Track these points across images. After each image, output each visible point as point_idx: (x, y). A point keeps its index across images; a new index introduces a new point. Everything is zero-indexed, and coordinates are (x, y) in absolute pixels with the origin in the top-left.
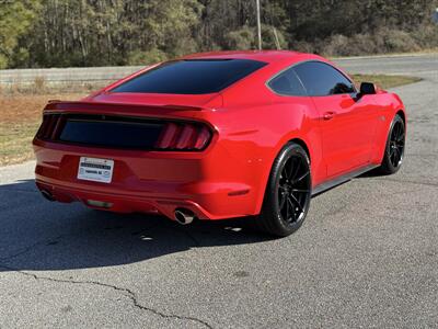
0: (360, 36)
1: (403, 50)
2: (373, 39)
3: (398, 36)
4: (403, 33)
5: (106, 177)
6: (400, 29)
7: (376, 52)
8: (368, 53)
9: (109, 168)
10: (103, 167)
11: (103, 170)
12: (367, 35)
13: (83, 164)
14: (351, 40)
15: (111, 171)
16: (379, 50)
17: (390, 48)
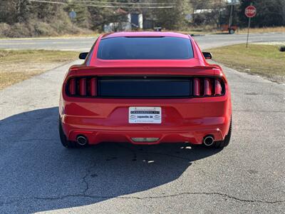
0: (18, 24)
1: (47, 35)
2: (27, 27)
3: (43, 25)
4: (45, 24)
5: (157, 120)
6: (44, 21)
7: (31, 36)
8: (26, 36)
9: (158, 113)
10: (153, 112)
11: (153, 115)
12: (23, 24)
13: (132, 112)
14: (12, 27)
15: (160, 115)
16: (33, 34)
17: (40, 33)
